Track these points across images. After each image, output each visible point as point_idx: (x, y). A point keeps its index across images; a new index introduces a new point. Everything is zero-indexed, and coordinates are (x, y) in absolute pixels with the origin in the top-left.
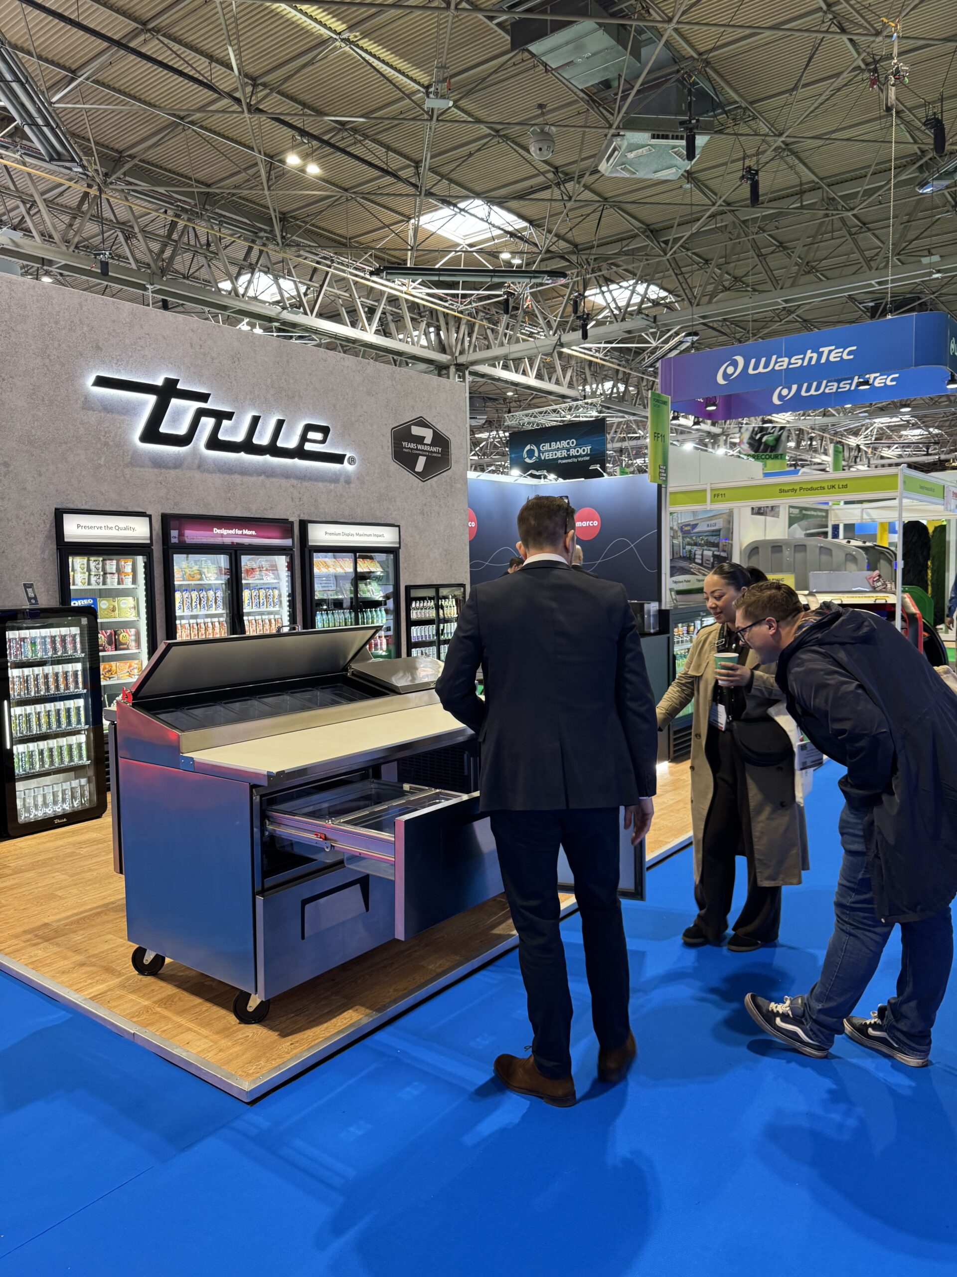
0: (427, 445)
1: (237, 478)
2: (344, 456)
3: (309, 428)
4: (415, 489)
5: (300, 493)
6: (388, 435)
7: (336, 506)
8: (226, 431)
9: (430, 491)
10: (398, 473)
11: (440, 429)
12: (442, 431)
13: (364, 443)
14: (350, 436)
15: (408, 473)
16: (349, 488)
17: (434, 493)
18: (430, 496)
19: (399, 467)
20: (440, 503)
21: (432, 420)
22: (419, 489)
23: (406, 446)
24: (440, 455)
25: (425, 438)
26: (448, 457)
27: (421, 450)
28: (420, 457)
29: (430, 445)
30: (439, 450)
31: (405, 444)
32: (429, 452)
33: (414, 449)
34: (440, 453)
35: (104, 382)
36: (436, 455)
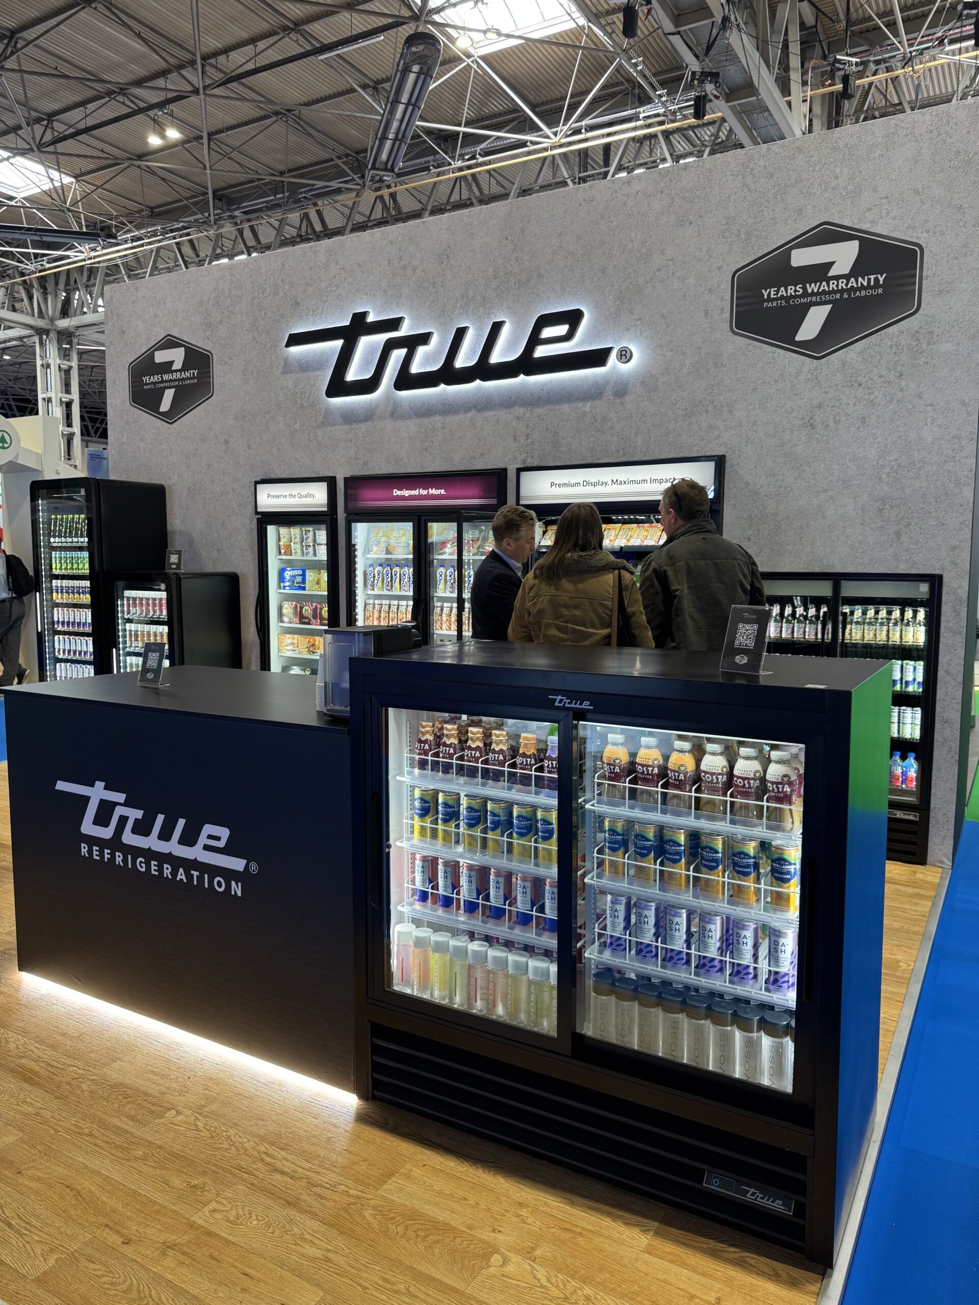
0: (837, 278)
1: (437, 419)
2: (608, 351)
3: (545, 321)
4: (791, 378)
5: (527, 427)
6: (723, 286)
7: (592, 439)
8: (427, 359)
9: (838, 374)
10: (745, 355)
11: (885, 233)
12: (891, 235)
13: (663, 316)
14: (632, 313)
15: (774, 349)
16: (622, 404)
17: (851, 377)
18: (836, 385)
19: (749, 341)
20: (872, 397)
21: (860, 220)
22: (802, 377)
23: (772, 296)
24: (880, 291)
25: (830, 265)
26: (911, 288)
27: (818, 294)
28: (812, 308)
29: (847, 277)
30: (876, 280)
31: (770, 292)
32: (842, 291)
33: (796, 296)
34: (881, 286)
35: (296, 340)
36: (863, 293)
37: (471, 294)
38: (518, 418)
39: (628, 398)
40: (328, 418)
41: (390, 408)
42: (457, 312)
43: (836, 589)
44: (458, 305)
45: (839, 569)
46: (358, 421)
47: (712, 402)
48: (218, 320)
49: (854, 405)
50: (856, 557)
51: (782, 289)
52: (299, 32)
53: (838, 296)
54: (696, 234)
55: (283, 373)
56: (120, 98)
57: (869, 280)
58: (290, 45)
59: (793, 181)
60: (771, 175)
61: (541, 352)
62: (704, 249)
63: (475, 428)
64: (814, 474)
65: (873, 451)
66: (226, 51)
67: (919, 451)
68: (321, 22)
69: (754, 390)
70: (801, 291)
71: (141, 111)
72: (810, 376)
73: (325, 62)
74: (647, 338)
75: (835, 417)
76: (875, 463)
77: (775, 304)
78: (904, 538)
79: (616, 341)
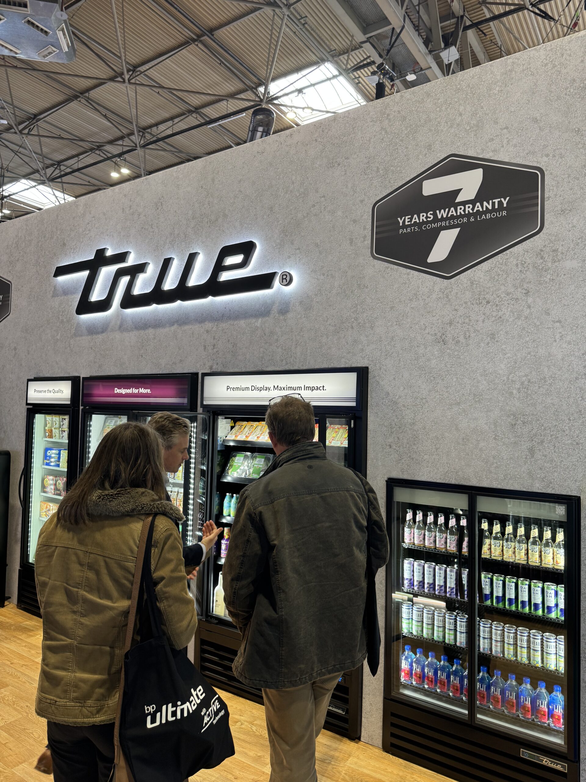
0: (464, 203)
2: (273, 275)
3: (227, 251)
4: (424, 297)
5: (214, 339)
6: (365, 217)
7: (261, 350)
8: (145, 284)
9: (467, 293)
10: (384, 277)
11: (507, 160)
12: (512, 161)
13: (317, 245)
14: (292, 244)
15: (409, 270)
16: (285, 320)
17: (480, 295)
18: (466, 303)
19: (386, 264)
20: (500, 313)
21: (483, 150)
22: (434, 296)
23: (407, 223)
24: (504, 213)
25: (457, 192)
26: (534, 209)
27: (447, 218)
28: (442, 232)
29: (473, 202)
30: (500, 203)
31: (405, 219)
32: (469, 215)
33: (428, 222)
34: (505, 209)
35: (61, 271)
36: (488, 216)
37: (176, 232)
38: (207, 331)
39: (290, 315)
40: (78, 331)
41: (119, 323)
42: (166, 247)
43: (472, 504)
44: (168, 241)
45: (474, 482)
46: (97, 333)
47: (356, 319)
48: (17, 259)
49: (483, 321)
50: (491, 472)
51: (415, 216)
52: (197, 113)
53: (465, 220)
54: (343, 173)
55: (53, 296)
56: (97, 152)
57: (493, 204)
58: (192, 120)
59: (422, 121)
60: (404, 118)
61: (225, 276)
62: (350, 185)
63: (176, 339)
64: (447, 388)
65: (503, 366)
66: (157, 125)
67: (549, 367)
68: (210, 107)
69: (392, 308)
70: (432, 217)
71: (108, 159)
72: (441, 295)
73: (213, 129)
74: (304, 264)
75: (465, 334)
76: (505, 378)
77: (409, 230)
78: (538, 455)
79: (280, 268)
